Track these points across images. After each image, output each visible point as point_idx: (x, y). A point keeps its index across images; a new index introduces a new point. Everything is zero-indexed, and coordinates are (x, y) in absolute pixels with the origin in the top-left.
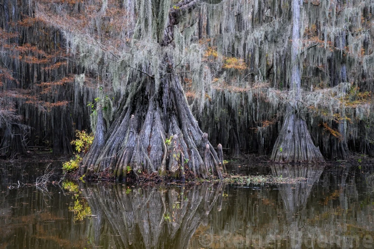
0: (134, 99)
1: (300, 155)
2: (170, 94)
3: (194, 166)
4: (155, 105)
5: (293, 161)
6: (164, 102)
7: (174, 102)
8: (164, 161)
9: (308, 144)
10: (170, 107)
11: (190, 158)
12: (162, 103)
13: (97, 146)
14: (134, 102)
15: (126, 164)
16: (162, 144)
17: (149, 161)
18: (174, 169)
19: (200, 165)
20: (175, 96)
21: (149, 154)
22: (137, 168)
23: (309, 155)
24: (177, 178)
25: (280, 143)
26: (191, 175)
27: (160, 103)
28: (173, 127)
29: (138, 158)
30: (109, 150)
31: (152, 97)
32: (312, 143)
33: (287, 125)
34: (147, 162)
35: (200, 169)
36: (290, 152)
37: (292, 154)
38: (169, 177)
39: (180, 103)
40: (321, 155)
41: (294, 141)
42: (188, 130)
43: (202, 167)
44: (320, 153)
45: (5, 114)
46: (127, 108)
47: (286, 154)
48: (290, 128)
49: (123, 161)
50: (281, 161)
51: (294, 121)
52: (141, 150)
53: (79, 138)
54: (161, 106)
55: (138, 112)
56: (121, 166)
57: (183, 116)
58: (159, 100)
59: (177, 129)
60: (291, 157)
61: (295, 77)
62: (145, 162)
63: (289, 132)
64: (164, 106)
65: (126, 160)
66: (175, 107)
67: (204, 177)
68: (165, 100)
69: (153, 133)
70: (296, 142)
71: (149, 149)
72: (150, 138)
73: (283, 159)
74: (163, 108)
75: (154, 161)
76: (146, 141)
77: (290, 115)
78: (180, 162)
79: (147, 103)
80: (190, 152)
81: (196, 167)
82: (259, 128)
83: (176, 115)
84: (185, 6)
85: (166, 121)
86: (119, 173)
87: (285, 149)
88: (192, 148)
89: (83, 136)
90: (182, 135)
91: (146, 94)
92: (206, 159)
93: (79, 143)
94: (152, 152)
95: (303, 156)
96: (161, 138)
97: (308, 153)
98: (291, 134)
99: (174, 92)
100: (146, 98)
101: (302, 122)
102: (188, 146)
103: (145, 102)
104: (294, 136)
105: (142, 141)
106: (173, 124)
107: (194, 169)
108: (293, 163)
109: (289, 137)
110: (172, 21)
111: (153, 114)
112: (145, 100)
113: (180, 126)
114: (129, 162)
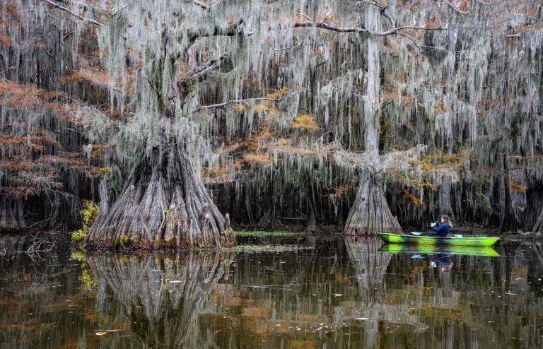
0: (139, 169)
1: (374, 226)
2: (175, 164)
3: (191, 235)
4: (158, 175)
5: (366, 233)
6: (168, 172)
7: (179, 172)
8: (160, 231)
9: (384, 213)
10: (175, 177)
11: (189, 227)
12: (167, 173)
13: (101, 216)
14: (138, 172)
15: (123, 234)
16: (162, 213)
17: (147, 230)
18: (168, 238)
19: (197, 234)
20: (180, 165)
21: (147, 224)
22: (134, 238)
23: (384, 226)
24: (171, 247)
25: (354, 212)
26: (187, 244)
27: (163, 173)
28: (176, 197)
29: (135, 227)
30: (111, 220)
31: (155, 168)
32: (390, 212)
33: (361, 192)
34: (144, 231)
35: (197, 238)
36: (363, 222)
37: (365, 225)
38: (163, 246)
39: (185, 173)
40: (399, 225)
41: (369, 210)
42: (192, 200)
43: (199, 236)
44: (398, 223)
45: (44, 180)
46: (131, 178)
47: (359, 225)
48: (364, 195)
49: (121, 231)
50: (354, 233)
51: (370, 187)
52: (139, 220)
53: (87, 208)
54: (164, 176)
55: (142, 182)
56: (118, 235)
57: (187, 186)
58: (163, 170)
59: (180, 200)
60: (364, 228)
61: (372, 138)
62: (143, 231)
63: (363, 199)
64: (168, 176)
65: (124, 229)
66: (180, 177)
67: (201, 246)
68: (169, 170)
69: (154, 203)
70: (371, 211)
71: (148, 219)
72: (150, 207)
73: (356, 231)
74: (166, 178)
75: (152, 231)
76: (146, 211)
77: (364, 181)
78: (175, 231)
79: (150, 173)
80: (189, 222)
81: (193, 236)
82: (331, 195)
83: (180, 185)
84: (196, 75)
85: (169, 191)
86: (116, 242)
87: (359, 220)
88: (191, 218)
89: (91, 205)
90: (184, 205)
91: (150, 164)
92: (204, 228)
93: (87, 213)
94: (151, 222)
95: (377, 227)
96: (160, 208)
97: (384, 223)
98: (365, 202)
99: (179, 162)
100: (150, 168)
101: (378, 189)
102: (188, 216)
103: (148, 173)
104: (368, 204)
105: (141, 210)
106: (176, 194)
107: (191, 238)
108: (366, 235)
109: (363, 205)
110: (182, 90)
111: (155, 185)
112: (149, 170)
113: (184, 197)
114: (126, 232)
